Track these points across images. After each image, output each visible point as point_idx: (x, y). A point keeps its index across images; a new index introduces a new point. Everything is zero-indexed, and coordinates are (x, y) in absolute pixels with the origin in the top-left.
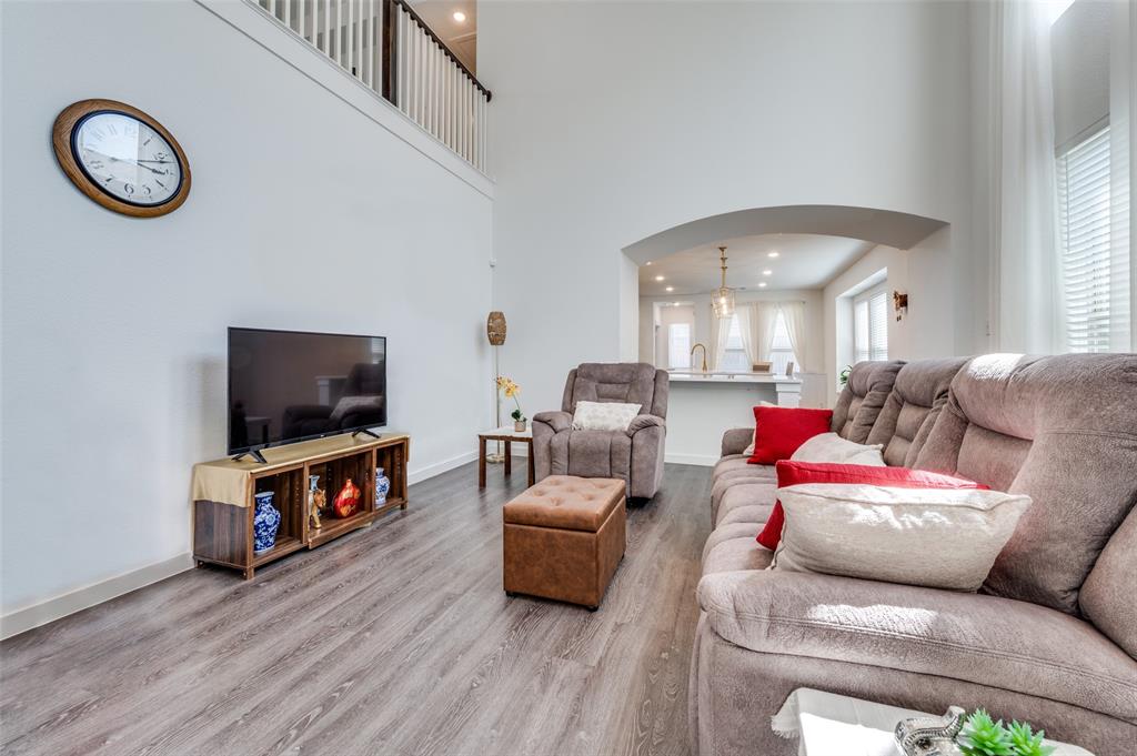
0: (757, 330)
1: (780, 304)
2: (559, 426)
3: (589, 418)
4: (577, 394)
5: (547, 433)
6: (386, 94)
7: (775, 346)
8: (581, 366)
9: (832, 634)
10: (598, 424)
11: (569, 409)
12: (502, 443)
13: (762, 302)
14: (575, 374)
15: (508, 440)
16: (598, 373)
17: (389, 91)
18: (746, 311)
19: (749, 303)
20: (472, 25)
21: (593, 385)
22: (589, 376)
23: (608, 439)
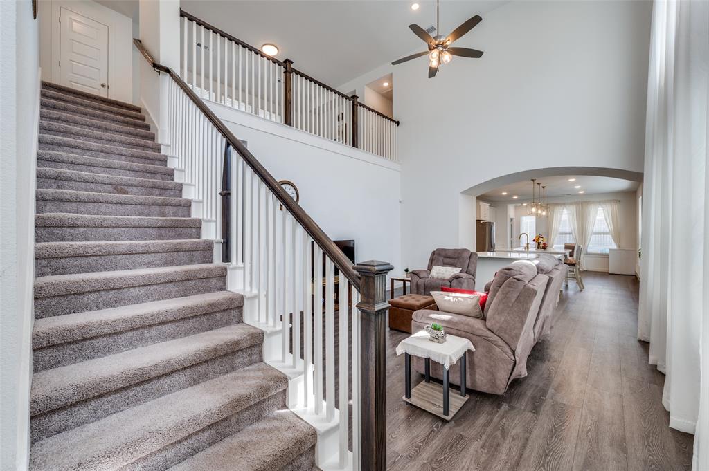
0: (582, 220)
1: (600, 203)
2: (421, 276)
3: (437, 273)
4: (433, 262)
5: (416, 278)
6: (354, 145)
7: (594, 231)
8: (437, 250)
9: (431, 319)
10: (440, 276)
11: (430, 269)
12: (402, 282)
13: (586, 202)
14: (434, 253)
15: (404, 281)
16: (443, 253)
17: (355, 144)
18: (573, 208)
19: (576, 203)
20: (391, 86)
21: (441, 259)
22: (439, 255)
23: (441, 282)
